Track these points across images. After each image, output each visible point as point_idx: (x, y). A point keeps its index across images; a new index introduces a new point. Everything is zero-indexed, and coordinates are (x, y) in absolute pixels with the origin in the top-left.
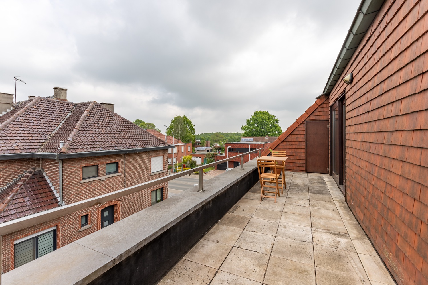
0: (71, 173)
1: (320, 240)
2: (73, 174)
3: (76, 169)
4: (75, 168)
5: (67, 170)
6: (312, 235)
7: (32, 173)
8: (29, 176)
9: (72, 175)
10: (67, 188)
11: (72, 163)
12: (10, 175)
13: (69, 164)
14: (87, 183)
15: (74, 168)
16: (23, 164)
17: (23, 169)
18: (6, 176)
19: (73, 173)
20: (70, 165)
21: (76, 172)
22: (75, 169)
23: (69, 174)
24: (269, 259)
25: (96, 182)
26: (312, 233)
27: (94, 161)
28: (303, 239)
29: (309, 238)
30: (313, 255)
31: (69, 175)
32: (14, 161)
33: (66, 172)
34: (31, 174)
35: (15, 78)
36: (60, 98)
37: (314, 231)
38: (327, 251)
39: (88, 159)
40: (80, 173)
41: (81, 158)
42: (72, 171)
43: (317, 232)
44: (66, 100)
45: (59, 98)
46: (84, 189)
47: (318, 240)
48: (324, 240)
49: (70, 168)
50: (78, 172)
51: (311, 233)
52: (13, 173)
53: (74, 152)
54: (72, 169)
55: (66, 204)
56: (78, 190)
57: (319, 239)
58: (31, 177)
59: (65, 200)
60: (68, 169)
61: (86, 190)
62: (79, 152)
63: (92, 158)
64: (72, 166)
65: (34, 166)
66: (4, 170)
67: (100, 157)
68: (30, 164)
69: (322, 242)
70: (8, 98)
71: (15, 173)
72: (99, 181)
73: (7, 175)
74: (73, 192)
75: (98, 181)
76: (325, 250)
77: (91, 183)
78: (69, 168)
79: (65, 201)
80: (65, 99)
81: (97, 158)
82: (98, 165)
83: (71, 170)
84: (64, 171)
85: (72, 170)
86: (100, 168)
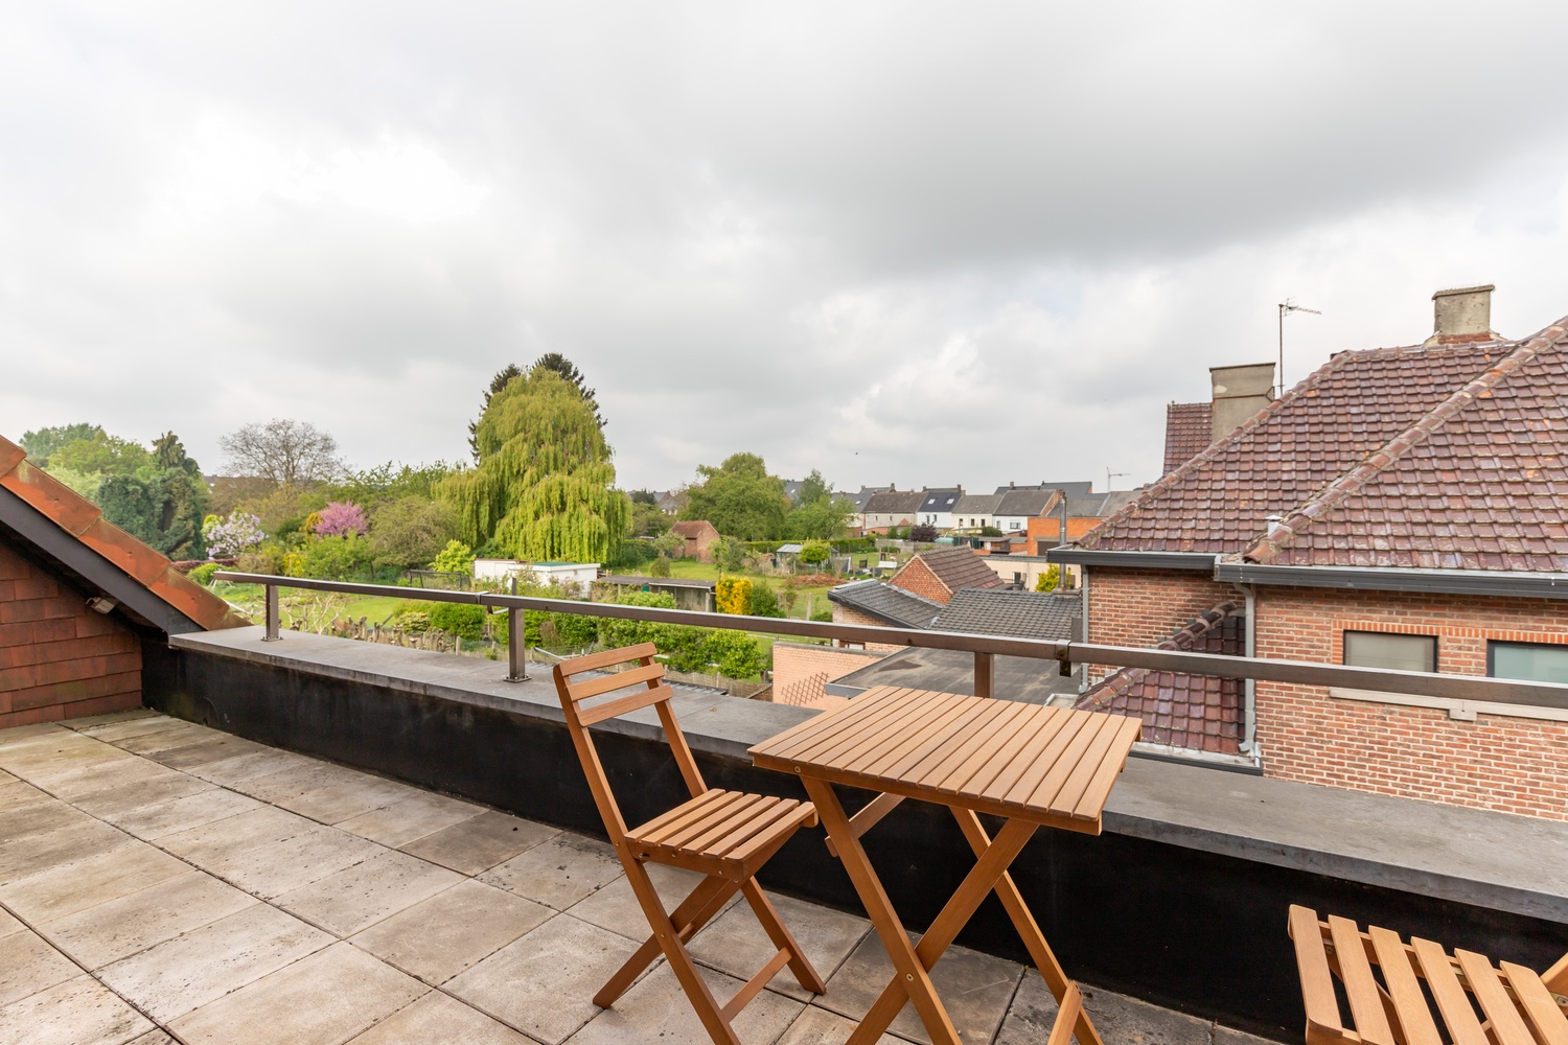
0: (1287, 644)
1: (65, 1005)
2: (1298, 652)
3: (1311, 634)
4: (1308, 627)
5: (1274, 631)
6: (127, 997)
7: (1217, 621)
8: (1204, 627)
9: (1292, 651)
10: (1271, 699)
11: (1293, 607)
12: (1168, 614)
13: (1281, 606)
14: (1364, 705)
15: (1301, 626)
16: (1199, 586)
17: (1201, 604)
18: (1157, 614)
19: (1296, 645)
20: (1286, 613)
21: (1312, 647)
22: (1309, 634)
23: (1281, 644)
24: (192, 864)
25: (1417, 716)
26: (135, 1007)
27: (1409, 616)
28: (150, 959)
29: (129, 980)
30: (60, 945)
31: (1278, 650)
32: (1177, 573)
33: (1267, 637)
34: (1214, 624)
35: (1281, 306)
36: (1456, 334)
37: (129, 1017)
38: (7, 986)
39: (1376, 598)
40: (1332, 652)
41: (1335, 592)
42: (1292, 639)
43: (111, 1022)
44: (1485, 337)
45: (1448, 333)
46: (1350, 727)
47: (75, 998)
48: (42, 1017)
49: (1287, 626)
50: (1322, 647)
51: (137, 1002)
52: (1173, 610)
53: (1301, 564)
54: (1295, 629)
55: (1265, 756)
56: (1319, 723)
57: (70, 1004)
58: (1207, 633)
59: (1261, 740)
60: (1278, 625)
61: (1360, 734)
62: (1322, 565)
63: (1397, 600)
64: (1294, 617)
65: (1232, 601)
66: (1153, 597)
67: (1447, 599)
68: (1221, 592)
69: (48, 1003)
70: (1258, 378)
71: (1178, 610)
72: (1439, 718)
73: (1160, 614)
74: (1297, 721)
75: (1430, 713)
76: (14, 985)
77: (1391, 713)
78: (1283, 625)
79: (1263, 747)
80: (1483, 330)
81: (1428, 601)
82: (1436, 638)
83: (1288, 632)
84: (1262, 630)
85: (1292, 634)
86: (1448, 655)
